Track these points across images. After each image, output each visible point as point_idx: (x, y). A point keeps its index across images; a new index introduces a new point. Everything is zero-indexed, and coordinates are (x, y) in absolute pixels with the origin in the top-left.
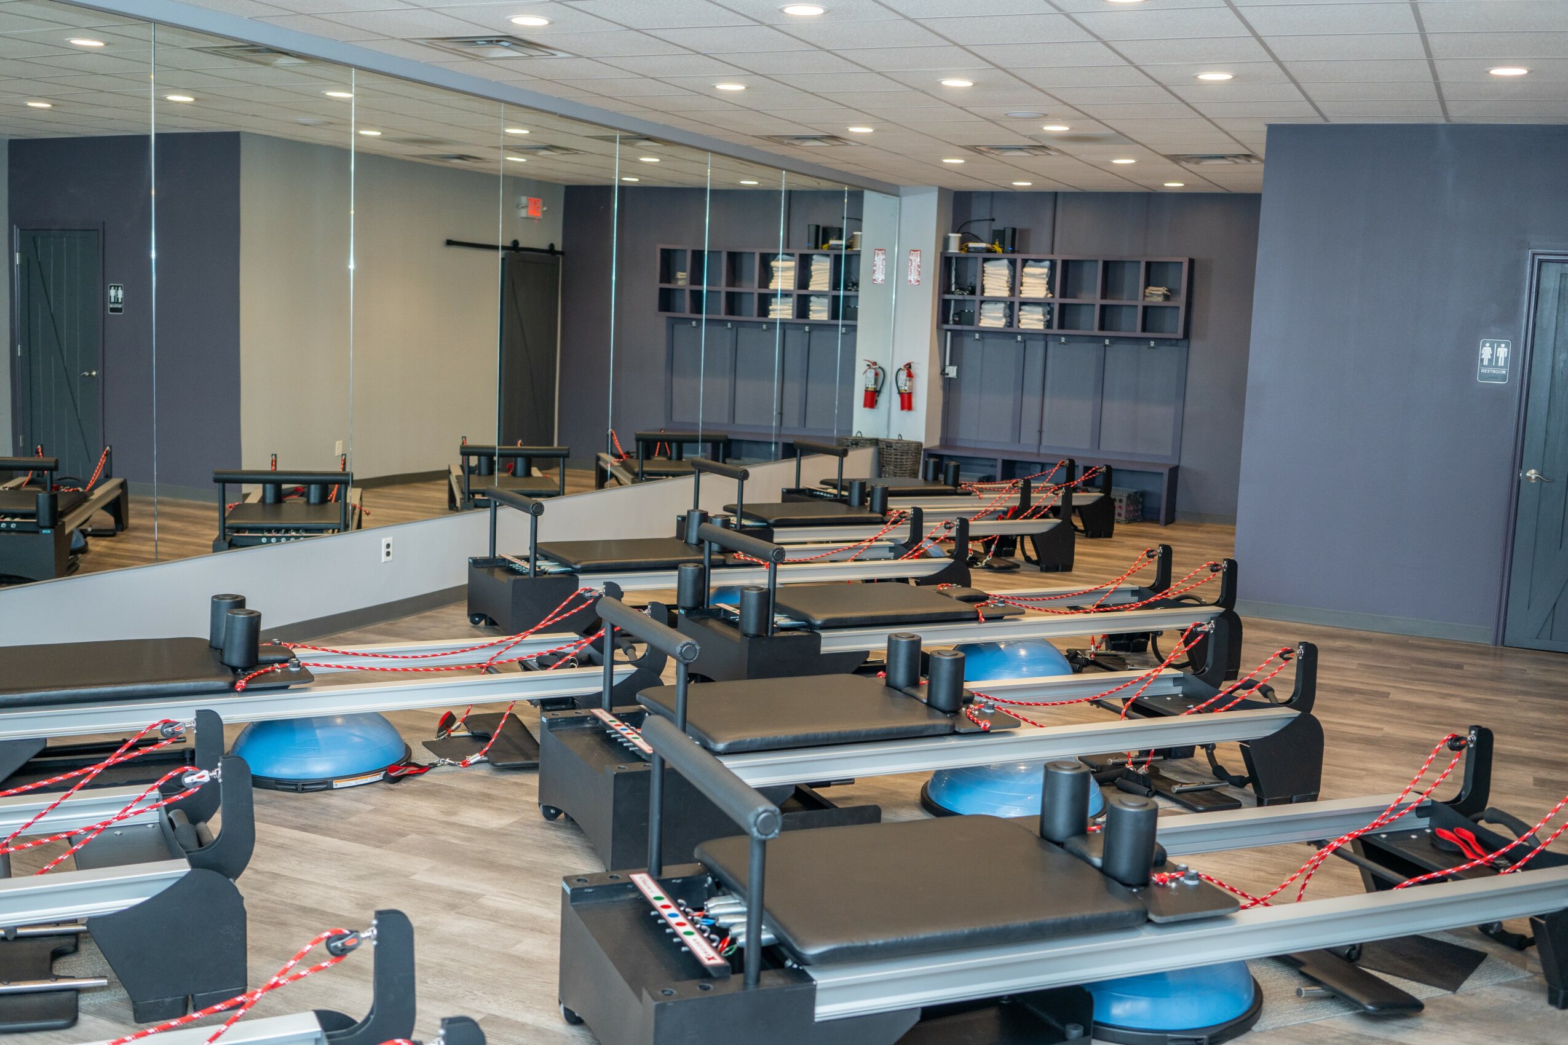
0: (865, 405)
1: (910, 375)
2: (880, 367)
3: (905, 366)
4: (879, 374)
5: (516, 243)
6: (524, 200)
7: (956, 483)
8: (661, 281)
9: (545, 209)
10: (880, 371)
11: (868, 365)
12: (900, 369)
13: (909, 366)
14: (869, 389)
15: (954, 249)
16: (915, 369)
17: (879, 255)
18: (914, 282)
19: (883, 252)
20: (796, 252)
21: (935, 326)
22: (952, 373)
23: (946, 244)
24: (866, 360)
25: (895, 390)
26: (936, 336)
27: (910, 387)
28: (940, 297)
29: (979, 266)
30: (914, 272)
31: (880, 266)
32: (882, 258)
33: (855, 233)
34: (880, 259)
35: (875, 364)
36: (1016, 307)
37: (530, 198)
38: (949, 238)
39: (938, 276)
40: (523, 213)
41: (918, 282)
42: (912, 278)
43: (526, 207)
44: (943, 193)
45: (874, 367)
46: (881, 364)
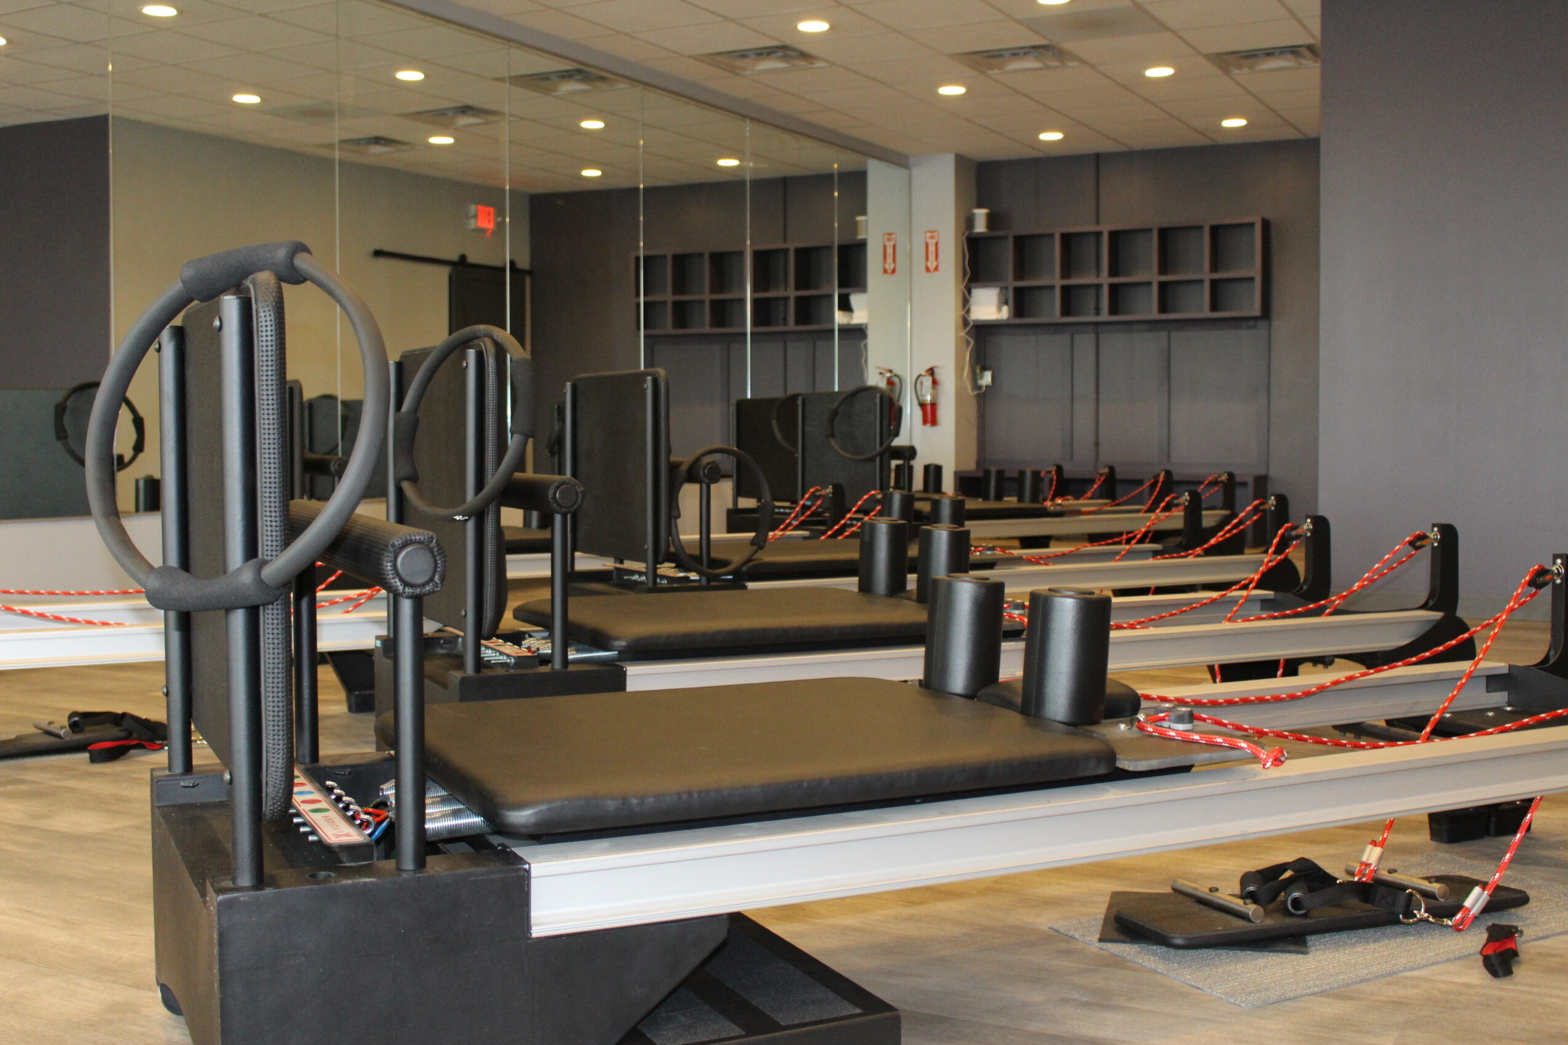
1: (935, 382)
2: (895, 375)
3: (927, 371)
4: (895, 384)
5: (463, 258)
6: (473, 208)
9: (499, 219)
10: (896, 380)
11: (881, 373)
12: (920, 376)
13: (931, 371)
15: (980, 227)
16: (939, 375)
17: (889, 240)
18: (932, 269)
19: (893, 236)
20: (791, 246)
21: (961, 321)
22: (987, 379)
23: (970, 222)
24: (878, 368)
25: (916, 403)
26: (963, 334)
27: (934, 397)
28: (965, 287)
29: (1010, 246)
30: (932, 257)
31: (890, 253)
32: (892, 243)
33: (859, 218)
34: (890, 245)
35: (891, 371)
36: (1058, 292)
37: (480, 207)
38: (973, 215)
39: (961, 261)
40: (473, 224)
41: (936, 269)
42: (929, 264)
43: (475, 216)
44: (962, 163)
45: (888, 375)
46: (897, 371)
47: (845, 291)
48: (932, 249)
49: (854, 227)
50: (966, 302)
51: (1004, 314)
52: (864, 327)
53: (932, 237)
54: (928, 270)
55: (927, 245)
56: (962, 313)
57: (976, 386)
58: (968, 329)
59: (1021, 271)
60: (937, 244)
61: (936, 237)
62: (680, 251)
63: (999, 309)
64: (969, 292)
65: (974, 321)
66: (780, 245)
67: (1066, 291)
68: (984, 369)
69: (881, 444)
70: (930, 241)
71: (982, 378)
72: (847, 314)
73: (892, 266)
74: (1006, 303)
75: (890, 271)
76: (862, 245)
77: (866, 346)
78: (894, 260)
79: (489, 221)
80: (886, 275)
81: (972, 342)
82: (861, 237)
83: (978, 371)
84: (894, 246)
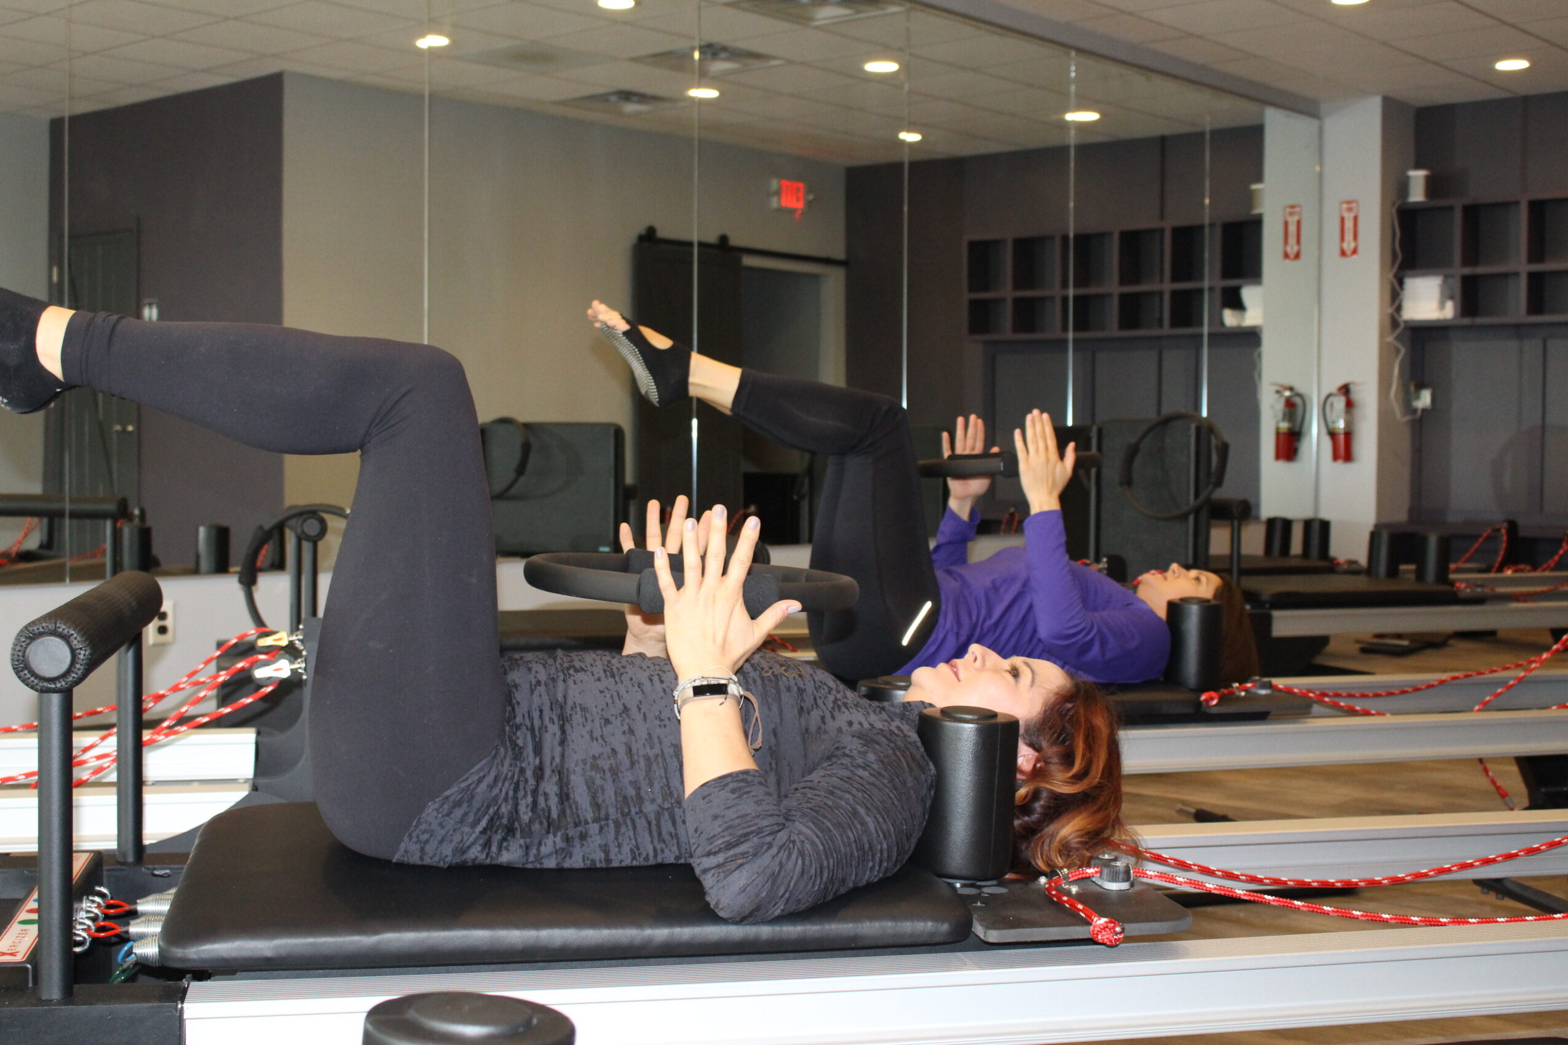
0: (1278, 456)
1: (1350, 405)
2: (1298, 394)
3: (1340, 389)
4: (1294, 408)
6: (774, 184)
7: (1442, 575)
8: (972, 289)
9: (811, 197)
10: (1298, 400)
11: (1279, 391)
12: (1329, 396)
13: (1345, 390)
14: (1282, 431)
15: (1417, 195)
16: (1357, 395)
17: (1291, 214)
18: (1349, 252)
19: (1297, 209)
20: (1168, 224)
21: (1388, 323)
22: (1425, 399)
23: (1403, 187)
24: (1275, 384)
25: (1324, 431)
26: (1390, 339)
27: (1349, 424)
28: (1395, 276)
29: (1458, 216)
30: (1349, 236)
31: (1293, 233)
32: (1296, 218)
33: (1254, 187)
34: (1292, 221)
35: (1291, 389)
36: (1523, 282)
37: (785, 182)
38: (1408, 178)
39: (1389, 241)
40: (774, 203)
41: (1355, 252)
42: (1345, 246)
43: (778, 193)
44: (1392, 108)
45: (1287, 393)
46: (1300, 388)
47: (1232, 283)
48: (1349, 225)
49: (1250, 198)
50: (1395, 295)
51: (1448, 312)
52: (1258, 330)
53: (1350, 210)
54: (1343, 253)
55: (1342, 220)
56: (1390, 310)
57: (1409, 409)
58: (1398, 331)
59: (1471, 256)
60: (1356, 219)
61: (1355, 209)
62: (1024, 233)
63: (1442, 306)
64: (1401, 283)
65: (1406, 322)
66: (1154, 224)
67: (1536, 281)
68: (1420, 386)
69: (1197, 495)
70: (1346, 215)
71: (1418, 398)
72: (1237, 313)
73: (1296, 249)
74: (1452, 298)
75: (1292, 256)
76: (1257, 223)
77: (1259, 355)
78: (1298, 242)
79: (798, 200)
80: (1287, 261)
81: (1403, 351)
82: (1256, 212)
83: (1412, 388)
84: (1299, 223)
